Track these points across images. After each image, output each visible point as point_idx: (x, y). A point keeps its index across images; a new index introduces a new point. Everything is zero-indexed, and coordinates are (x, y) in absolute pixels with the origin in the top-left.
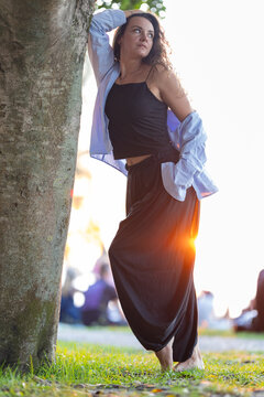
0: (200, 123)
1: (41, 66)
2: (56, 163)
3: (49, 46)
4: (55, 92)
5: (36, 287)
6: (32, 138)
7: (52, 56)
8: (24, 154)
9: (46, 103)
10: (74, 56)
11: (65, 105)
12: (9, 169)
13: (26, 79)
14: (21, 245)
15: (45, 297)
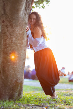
1: (17, 26)
2: (21, 49)
3: (19, 21)
4: (21, 32)
5: (17, 79)
6: (15, 44)
7: (20, 23)
8: (14, 47)
9: (18, 35)
10: (25, 23)
11: (23, 35)
12: (10, 51)
13: (13, 29)
14: (14, 70)
15: (20, 82)
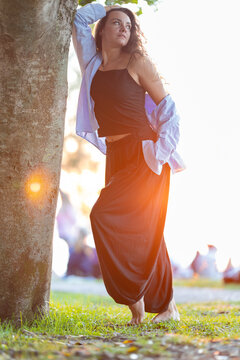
0: (173, 106)
1: (30, 56)
2: (45, 141)
3: (36, 38)
4: (42, 79)
5: (29, 250)
6: (23, 119)
7: (39, 47)
8: (16, 134)
9: (35, 88)
10: (59, 47)
11: (52, 90)
12: (3, 147)
13: (16, 68)
14: (16, 214)
15: (38, 258)
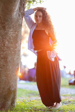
1: (10, 28)
2: (15, 54)
3: (12, 23)
4: (14, 35)
5: (10, 87)
6: (8, 47)
7: (13, 25)
8: (6, 52)
9: (12, 38)
10: (19, 25)
11: (17, 39)
12: (2, 56)
13: (6, 32)
14: (6, 76)
15: (13, 89)
